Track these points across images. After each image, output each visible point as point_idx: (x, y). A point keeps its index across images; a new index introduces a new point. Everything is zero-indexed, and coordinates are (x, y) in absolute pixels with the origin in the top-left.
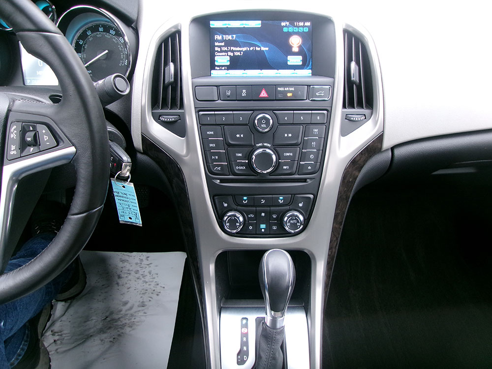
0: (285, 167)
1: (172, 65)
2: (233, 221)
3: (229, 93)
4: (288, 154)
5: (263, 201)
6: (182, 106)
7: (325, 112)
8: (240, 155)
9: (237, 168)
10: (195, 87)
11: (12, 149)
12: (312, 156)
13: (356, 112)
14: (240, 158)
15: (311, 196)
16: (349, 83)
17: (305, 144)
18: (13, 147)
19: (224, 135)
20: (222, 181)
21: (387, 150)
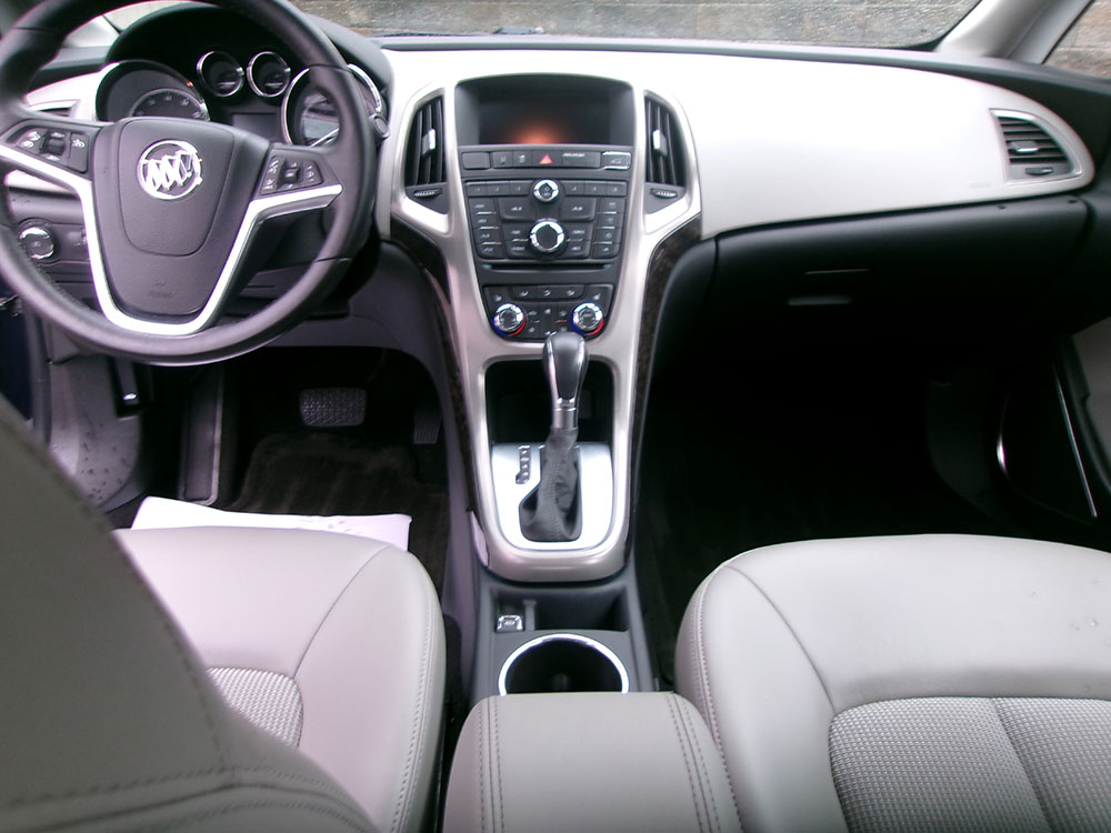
0: (575, 248)
1: (432, 133)
2: (509, 316)
3: (503, 160)
4: (579, 232)
5: (548, 293)
6: (444, 178)
7: (624, 183)
8: (517, 232)
9: (514, 249)
10: (461, 154)
11: (269, 184)
12: (609, 235)
13: (664, 189)
14: (517, 236)
15: (610, 287)
16: (653, 154)
17: (600, 219)
18: (270, 182)
19: (497, 209)
20: (495, 266)
21: (708, 240)
